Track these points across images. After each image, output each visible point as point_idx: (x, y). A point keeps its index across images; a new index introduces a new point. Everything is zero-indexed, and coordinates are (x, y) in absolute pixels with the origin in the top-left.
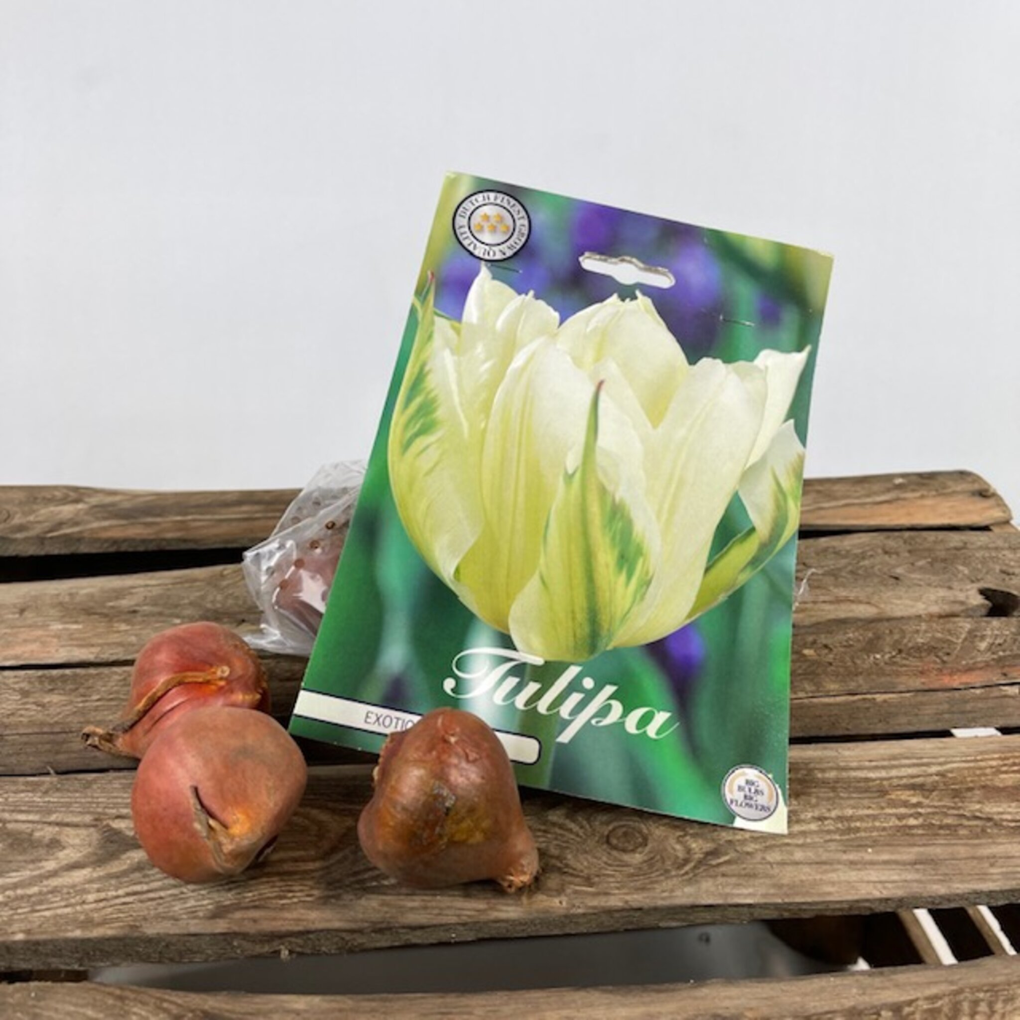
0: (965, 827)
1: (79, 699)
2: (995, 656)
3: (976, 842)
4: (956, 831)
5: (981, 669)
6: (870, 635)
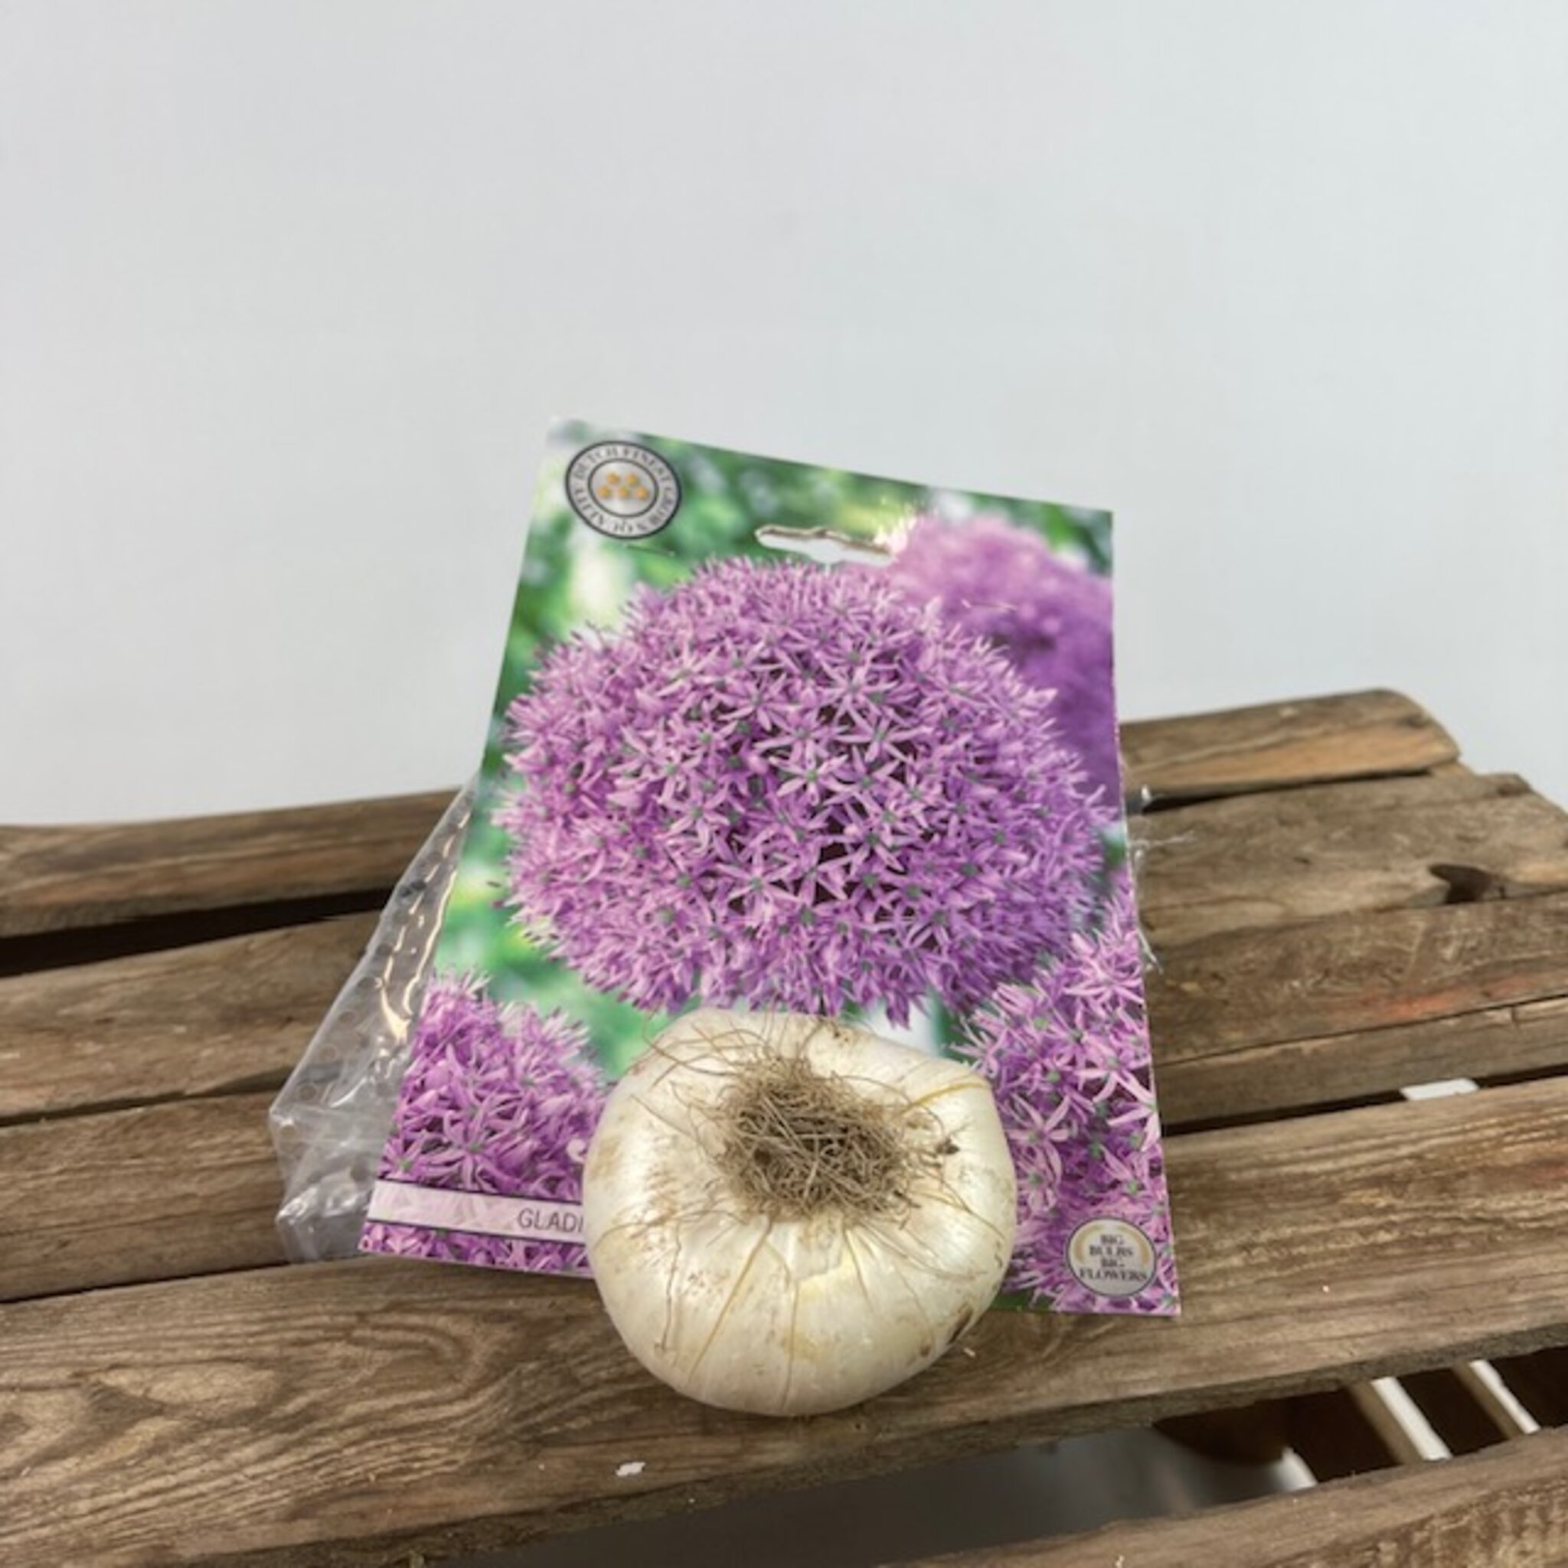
0: (1463, 1236)
1: (29, 1174)
2: (1468, 968)
3: (1481, 1258)
4: (1450, 1244)
5: (1451, 989)
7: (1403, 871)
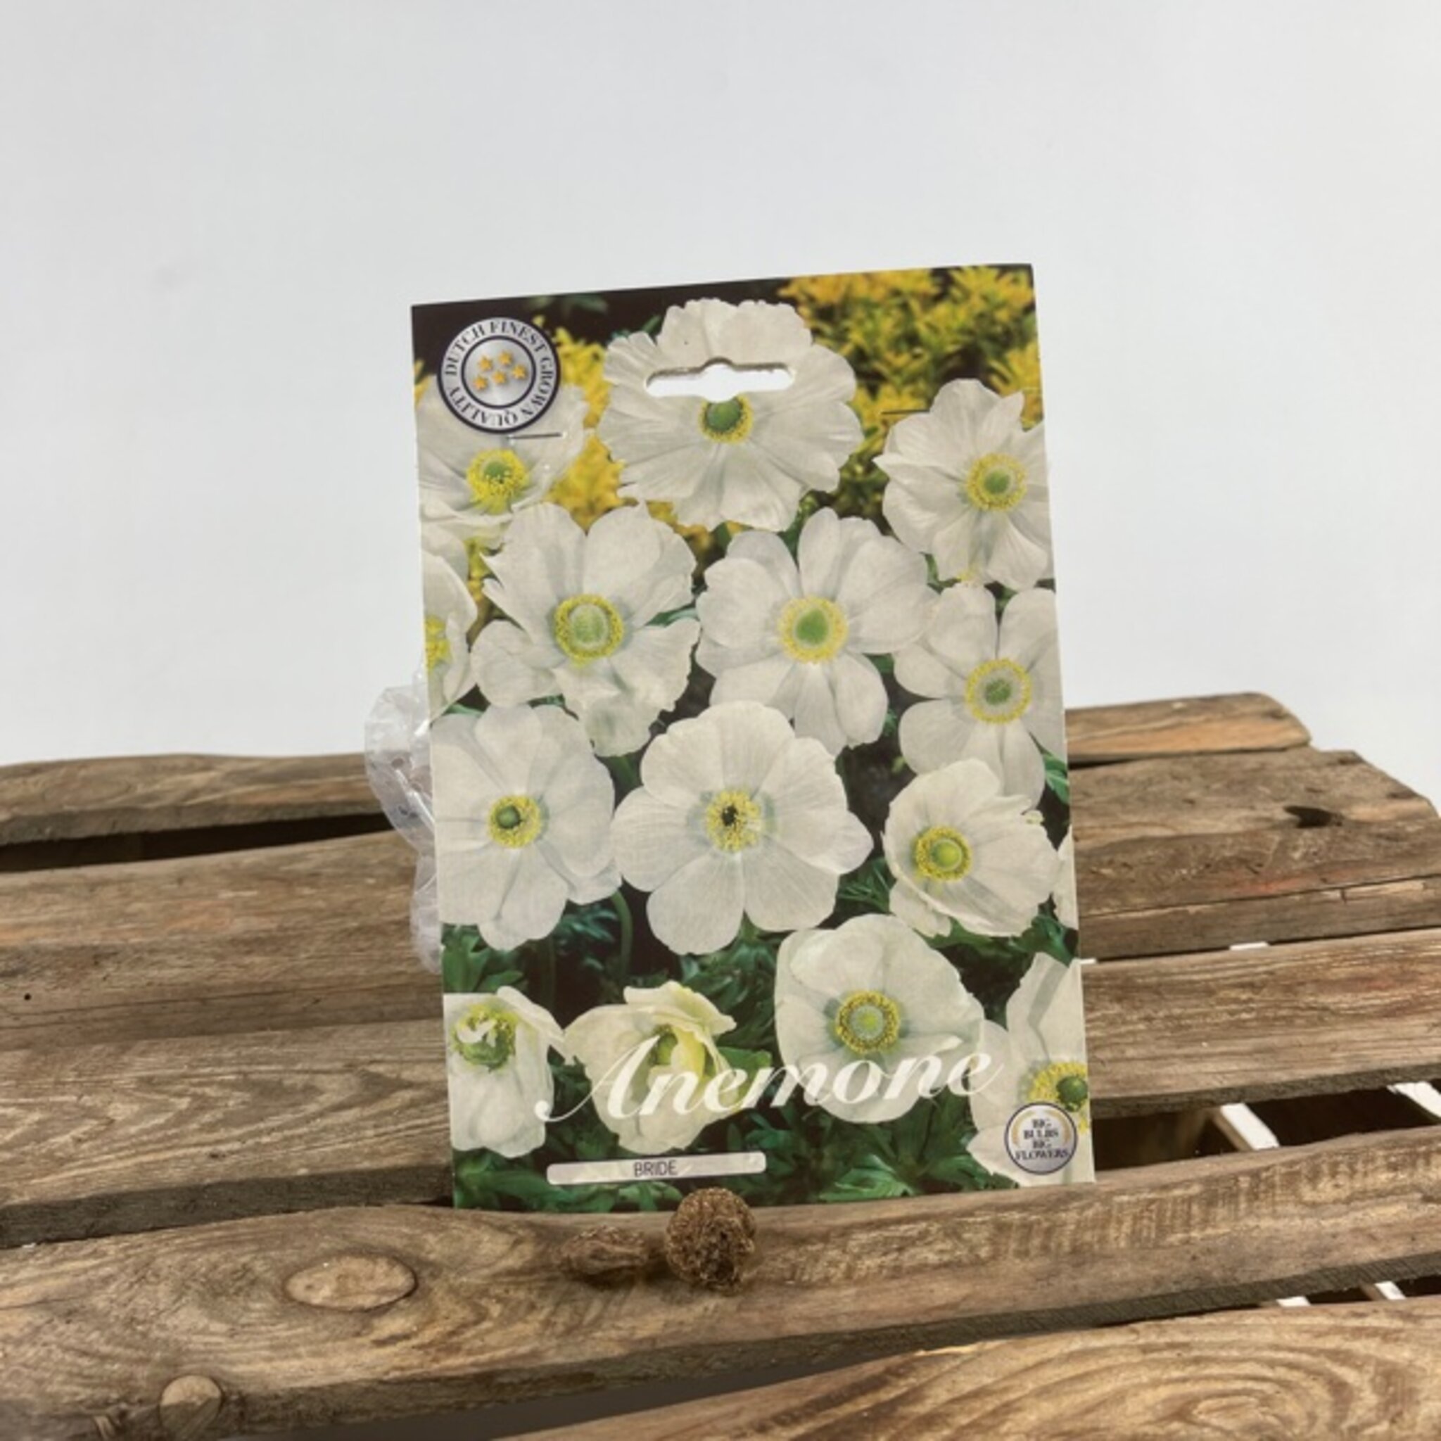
0: (1301, 1017)
2: (1311, 865)
3: (1314, 1030)
4: (1292, 1021)
5: (1297, 877)
6: (1171, 851)
7: (1265, 810)
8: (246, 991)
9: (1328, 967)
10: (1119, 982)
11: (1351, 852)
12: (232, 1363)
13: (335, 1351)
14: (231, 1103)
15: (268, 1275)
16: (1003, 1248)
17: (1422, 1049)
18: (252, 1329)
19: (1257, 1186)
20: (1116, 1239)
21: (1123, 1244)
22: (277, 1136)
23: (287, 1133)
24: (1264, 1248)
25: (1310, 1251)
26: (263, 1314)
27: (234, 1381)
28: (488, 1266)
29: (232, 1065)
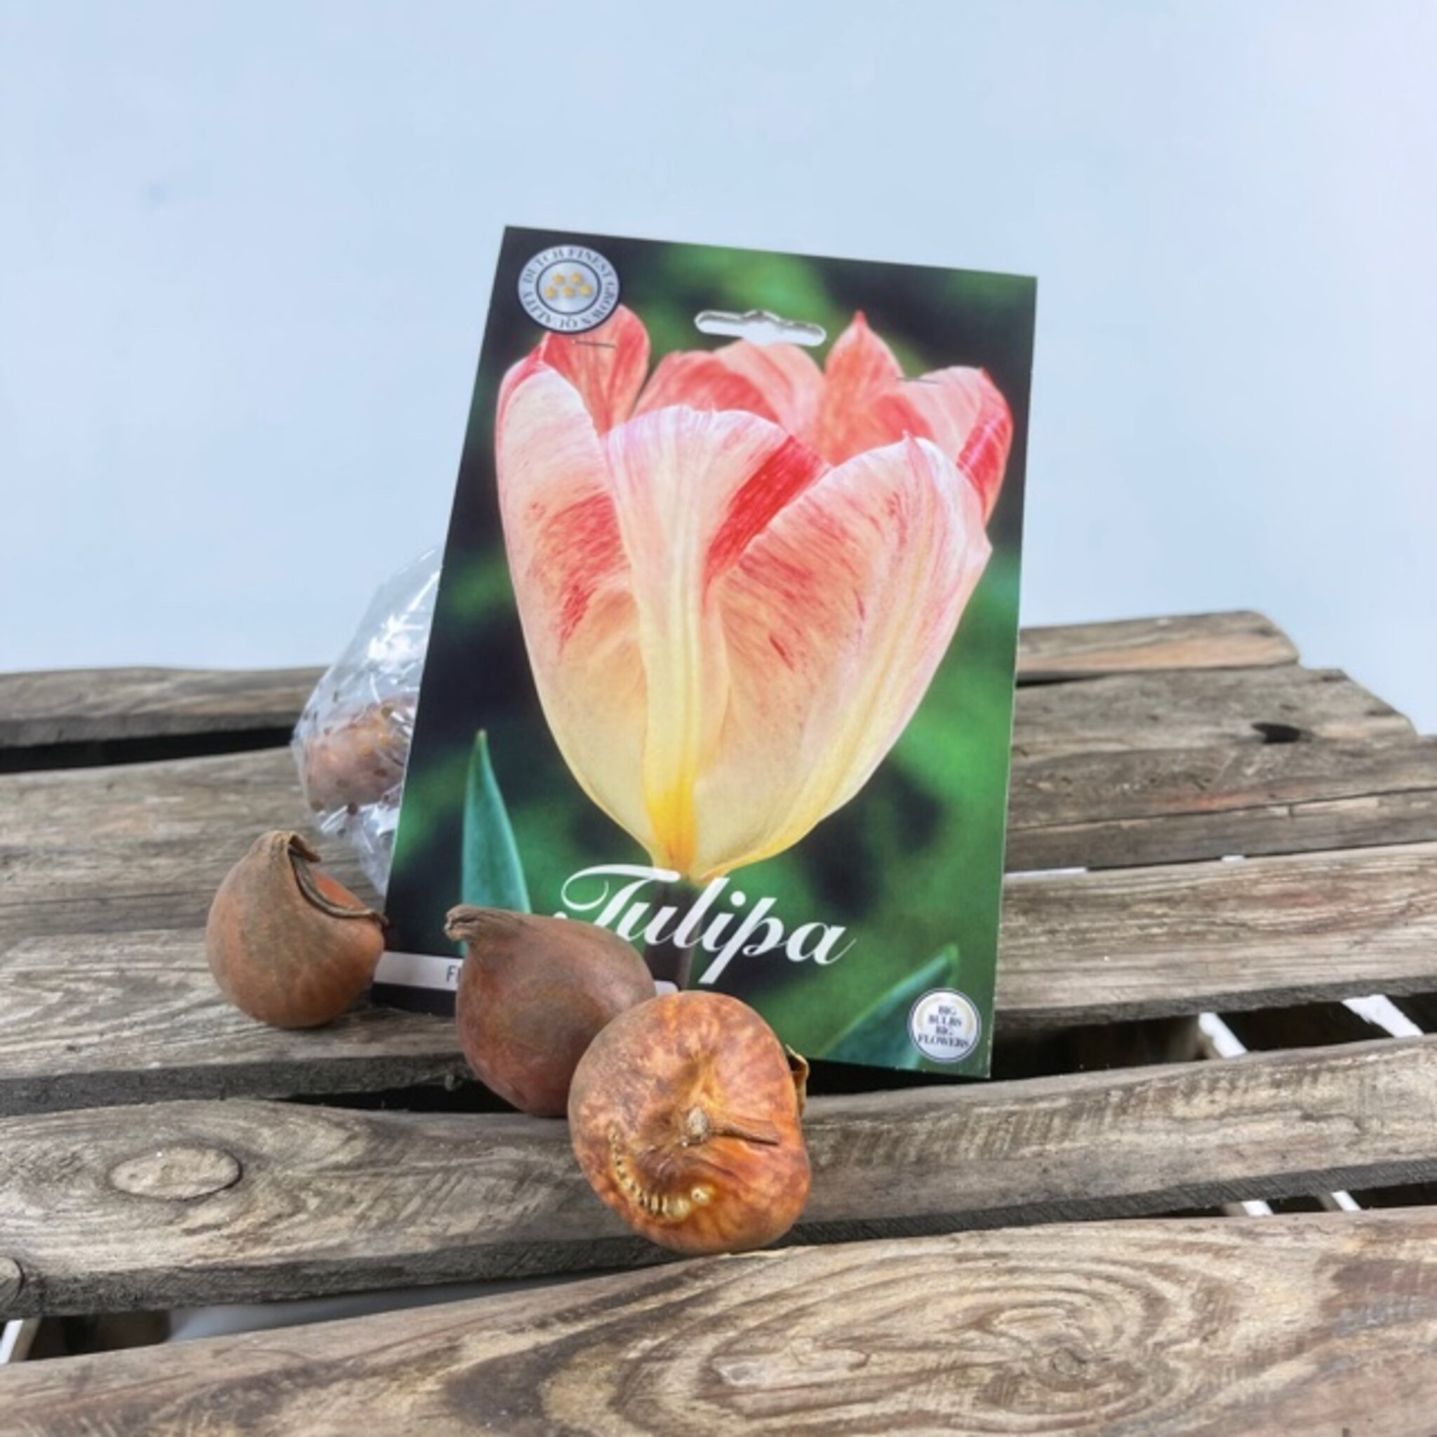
0: (1215, 933)
2: (1263, 780)
4: (1204, 936)
5: (1244, 792)
6: (1118, 766)
7: (1231, 725)
8: (145, 891)
9: (1256, 882)
10: (1030, 895)
11: (1309, 768)
12: (39, 1246)
13: (143, 1238)
14: (101, 998)
15: (95, 1164)
16: (845, 1155)
17: (1339, 967)
18: (66, 1214)
19: (1128, 1100)
20: (967, 1150)
21: (972, 1155)
22: (138, 1030)
23: (149, 1027)
24: (1121, 1161)
25: (1170, 1166)
26: (81, 1201)
27: (35, 1263)
28: (317, 1160)
29: (111, 961)
